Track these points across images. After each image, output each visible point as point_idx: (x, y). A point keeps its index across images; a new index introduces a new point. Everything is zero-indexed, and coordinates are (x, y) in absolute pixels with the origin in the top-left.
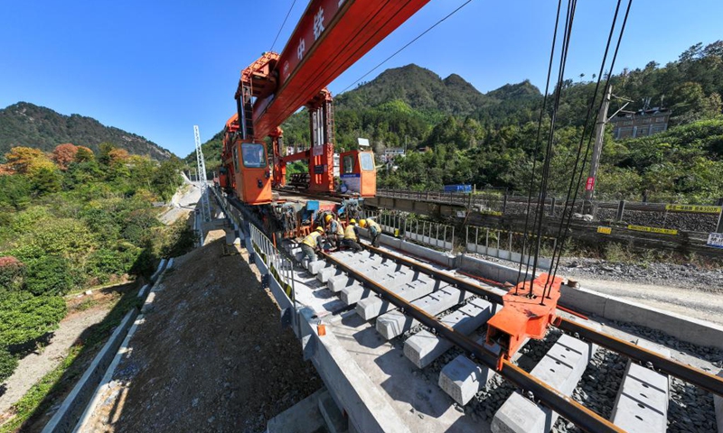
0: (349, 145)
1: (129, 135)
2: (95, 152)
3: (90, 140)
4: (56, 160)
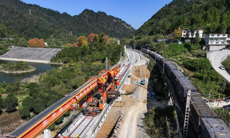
2: (99, 37)
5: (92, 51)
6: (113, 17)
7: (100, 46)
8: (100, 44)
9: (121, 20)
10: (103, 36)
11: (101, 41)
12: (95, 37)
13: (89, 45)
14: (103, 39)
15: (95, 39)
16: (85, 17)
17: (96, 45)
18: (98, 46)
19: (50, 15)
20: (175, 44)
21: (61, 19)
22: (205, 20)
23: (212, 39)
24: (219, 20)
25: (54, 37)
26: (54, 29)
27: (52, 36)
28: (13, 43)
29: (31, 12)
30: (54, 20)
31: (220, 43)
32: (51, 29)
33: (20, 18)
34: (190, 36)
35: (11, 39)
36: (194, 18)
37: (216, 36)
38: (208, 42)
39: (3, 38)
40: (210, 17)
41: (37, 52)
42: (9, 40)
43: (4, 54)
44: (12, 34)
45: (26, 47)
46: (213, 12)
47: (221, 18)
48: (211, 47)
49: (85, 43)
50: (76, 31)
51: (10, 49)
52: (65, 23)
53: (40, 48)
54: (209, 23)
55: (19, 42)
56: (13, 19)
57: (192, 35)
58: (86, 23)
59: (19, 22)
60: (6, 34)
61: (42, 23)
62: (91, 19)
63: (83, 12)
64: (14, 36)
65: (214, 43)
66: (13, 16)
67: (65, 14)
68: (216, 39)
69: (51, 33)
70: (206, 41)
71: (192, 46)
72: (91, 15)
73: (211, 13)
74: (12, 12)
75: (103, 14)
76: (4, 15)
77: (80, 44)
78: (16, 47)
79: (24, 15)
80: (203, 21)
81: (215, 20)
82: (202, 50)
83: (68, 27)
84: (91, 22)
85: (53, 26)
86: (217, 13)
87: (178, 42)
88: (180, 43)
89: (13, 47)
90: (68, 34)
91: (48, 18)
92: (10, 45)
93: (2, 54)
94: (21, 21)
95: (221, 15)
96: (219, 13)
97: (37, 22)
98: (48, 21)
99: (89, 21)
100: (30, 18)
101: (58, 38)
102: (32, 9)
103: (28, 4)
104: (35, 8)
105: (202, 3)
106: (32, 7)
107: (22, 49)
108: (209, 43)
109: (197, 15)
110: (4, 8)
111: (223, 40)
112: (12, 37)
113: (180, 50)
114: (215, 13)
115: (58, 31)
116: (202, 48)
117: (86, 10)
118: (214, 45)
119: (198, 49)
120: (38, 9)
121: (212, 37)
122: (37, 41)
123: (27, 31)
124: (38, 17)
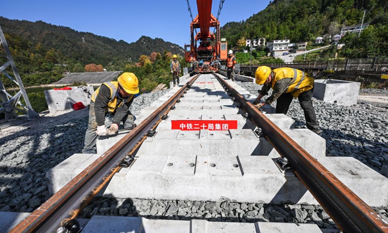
0: (300, 31)
1: (173, 45)
2: (162, 55)
3: (160, 49)
4: (151, 60)
5: (156, 69)
6: (170, 43)
7: (164, 63)
8: (164, 61)
9: (178, 46)
10: (165, 53)
11: (164, 58)
12: (158, 55)
13: (153, 64)
14: (167, 56)
15: (158, 57)
16: (143, 43)
17: (159, 63)
18: (162, 63)
19: (107, 43)
20: (241, 53)
21: (117, 47)
22: (264, 32)
23: (276, 45)
24: (276, 31)
25: (113, 64)
26: (112, 57)
27: (111, 63)
28: (67, 69)
29: (85, 41)
30: (111, 48)
31: (283, 49)
32: (108, 57)
33: (73, 46)
34: (255, 45)
35: (64, 65)
36: (252, 32)
37: (279, 42)
38: (273, 48)
39: (56, 65)
40: (268, 29)
41: (96, 76)
42: (63, 66)
43: (58, 80)
44: (65, 60)
45: (83, 72)
46: (270, 24)
47: (278, 30)
48: (275, 53)
49: (148, 61)
50: (135, 58)
51: (65, 75)
52: (122, 50)
53: (99, 72)
54: (267, 34)
55: (75, 68)
56: (65, 47)
57: (256, 44)
58: (144, 49)
59: (73, 50)
60: (58, 60)
61: (98, 52)
62: (149, 45)
63: (140, 39)
64: (67, 62)
65: (278, 49)
66: (65, 45)
67: (122, 41)
68: (280, 45)
69: (110, 60)
70: (270, 48)
71: (258, 54)
72: (148, 41)
73: (268, 26)
74: (64, 40)
75: (161, 40)
76: (54, 44)
77: (143, 64)
78: (72, 74)
79: (78, 43)
80: (262, 32)
81: (272, 32)
82: (267, 56)
83: (126, 55)
84: (149, 49)
85: (111, 53)
86: (274, 25)
87: (243, 51)
88: (246, 52)
89: (68, 73)
90: (127, 60)
91: (104, 46)
92: (64, 72)
93: (56, 81)
94: (75, 50)
95: (278, 27)
96: (275, 25)
97: (92, 50)
98: (105, 49)
99: (147, 47)
100: (84, 46)
101: (117, 65)
102: (86, 37)
103: (81, 33)
104: (88, 36)
105: (254, 23)
106: (85, 36)
107: (78, 74)
108: (274, 50)
109: (256, 28)
110: (54, 37)
111: (285, 46)
112: (66, 64)
113: (246, 58)
114: (272, 25)
115: (116, 59)
116: (267, 55)
117: (143, 37)
118: (278, 51)
119: (263, 56)
120: (92, 37)
121: (276, 43)
122: (95, 67)
123: (82, 59)
124: (93, 46)
